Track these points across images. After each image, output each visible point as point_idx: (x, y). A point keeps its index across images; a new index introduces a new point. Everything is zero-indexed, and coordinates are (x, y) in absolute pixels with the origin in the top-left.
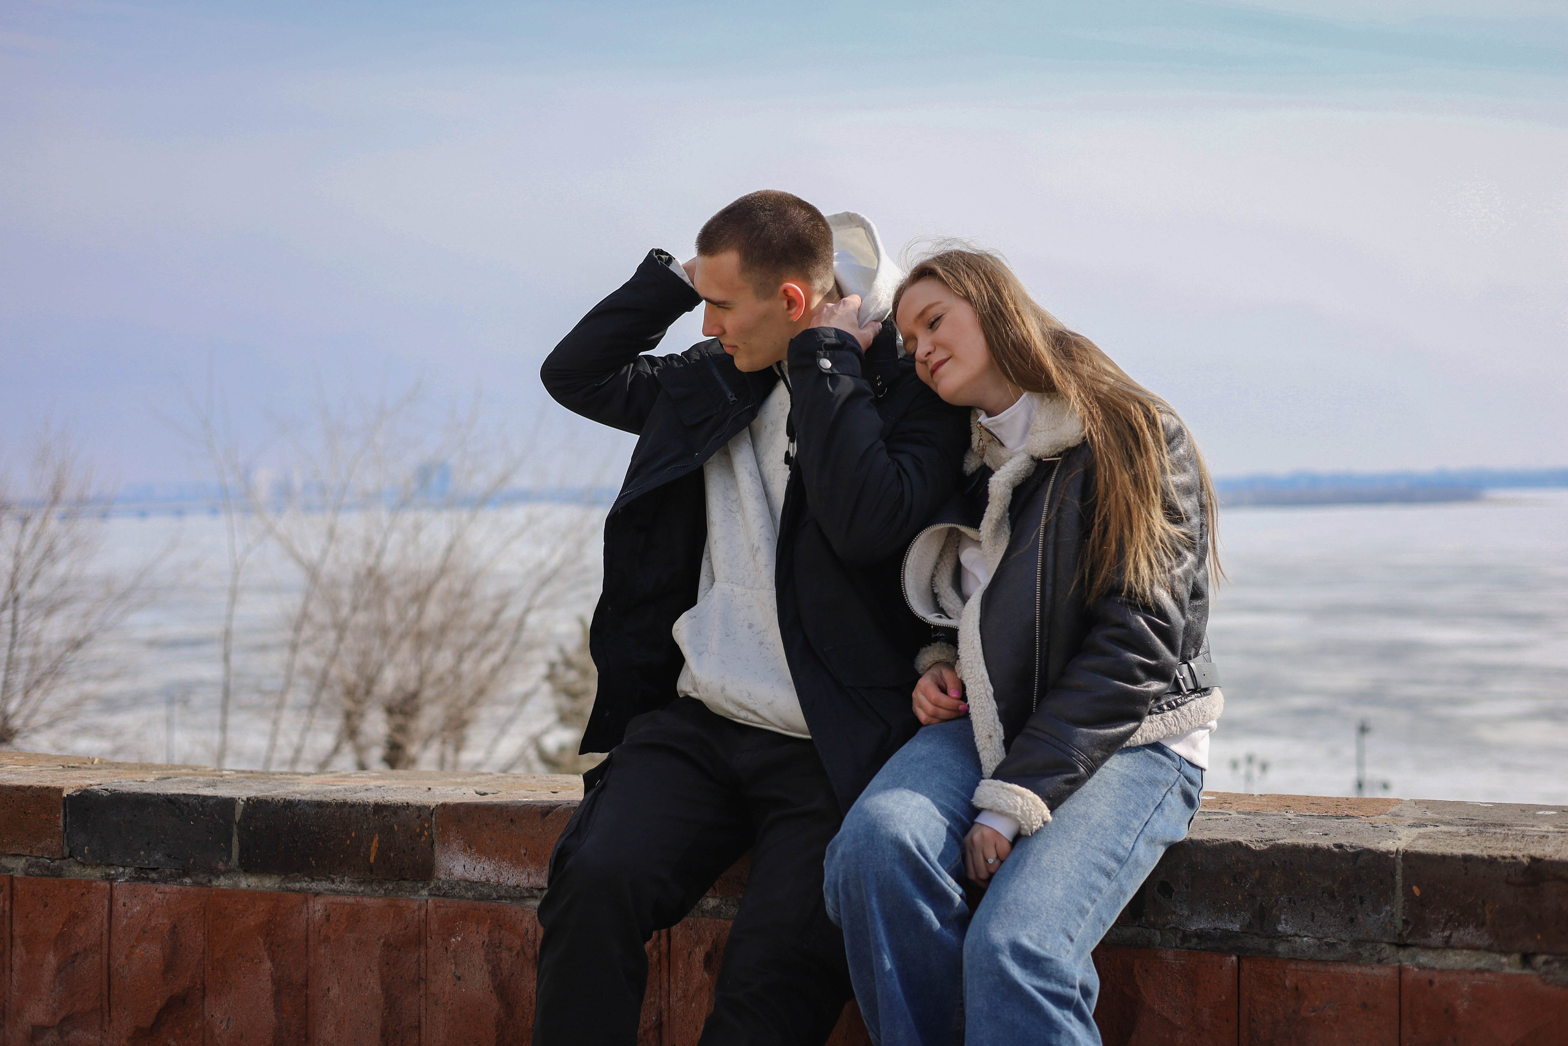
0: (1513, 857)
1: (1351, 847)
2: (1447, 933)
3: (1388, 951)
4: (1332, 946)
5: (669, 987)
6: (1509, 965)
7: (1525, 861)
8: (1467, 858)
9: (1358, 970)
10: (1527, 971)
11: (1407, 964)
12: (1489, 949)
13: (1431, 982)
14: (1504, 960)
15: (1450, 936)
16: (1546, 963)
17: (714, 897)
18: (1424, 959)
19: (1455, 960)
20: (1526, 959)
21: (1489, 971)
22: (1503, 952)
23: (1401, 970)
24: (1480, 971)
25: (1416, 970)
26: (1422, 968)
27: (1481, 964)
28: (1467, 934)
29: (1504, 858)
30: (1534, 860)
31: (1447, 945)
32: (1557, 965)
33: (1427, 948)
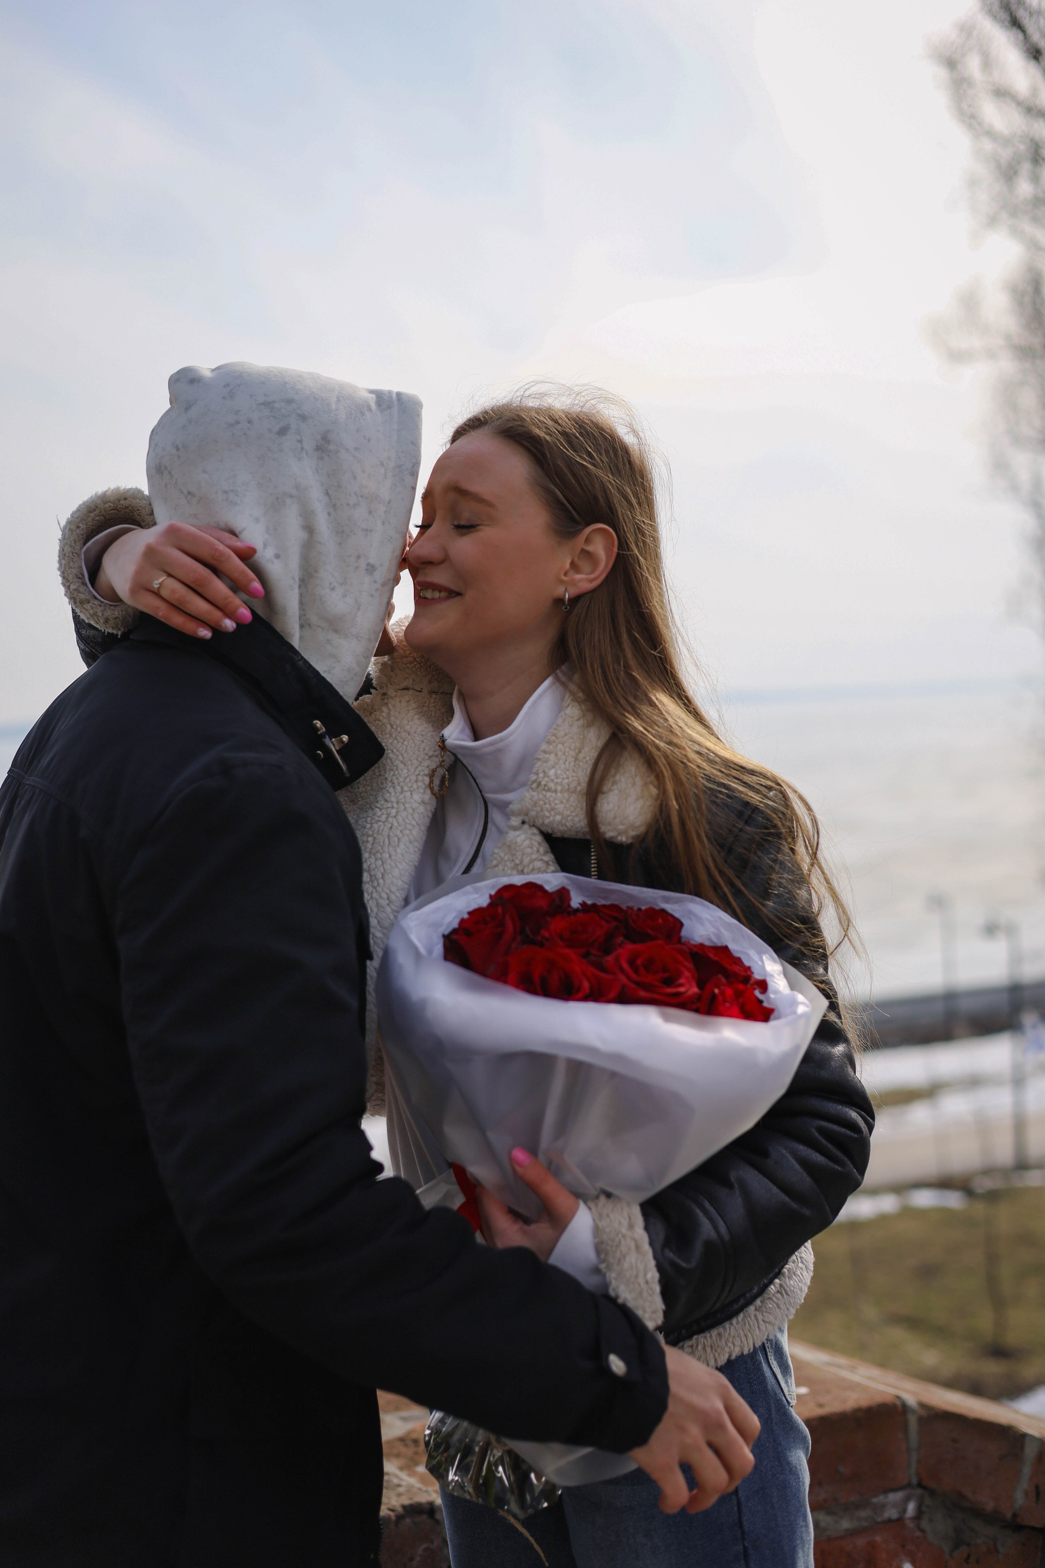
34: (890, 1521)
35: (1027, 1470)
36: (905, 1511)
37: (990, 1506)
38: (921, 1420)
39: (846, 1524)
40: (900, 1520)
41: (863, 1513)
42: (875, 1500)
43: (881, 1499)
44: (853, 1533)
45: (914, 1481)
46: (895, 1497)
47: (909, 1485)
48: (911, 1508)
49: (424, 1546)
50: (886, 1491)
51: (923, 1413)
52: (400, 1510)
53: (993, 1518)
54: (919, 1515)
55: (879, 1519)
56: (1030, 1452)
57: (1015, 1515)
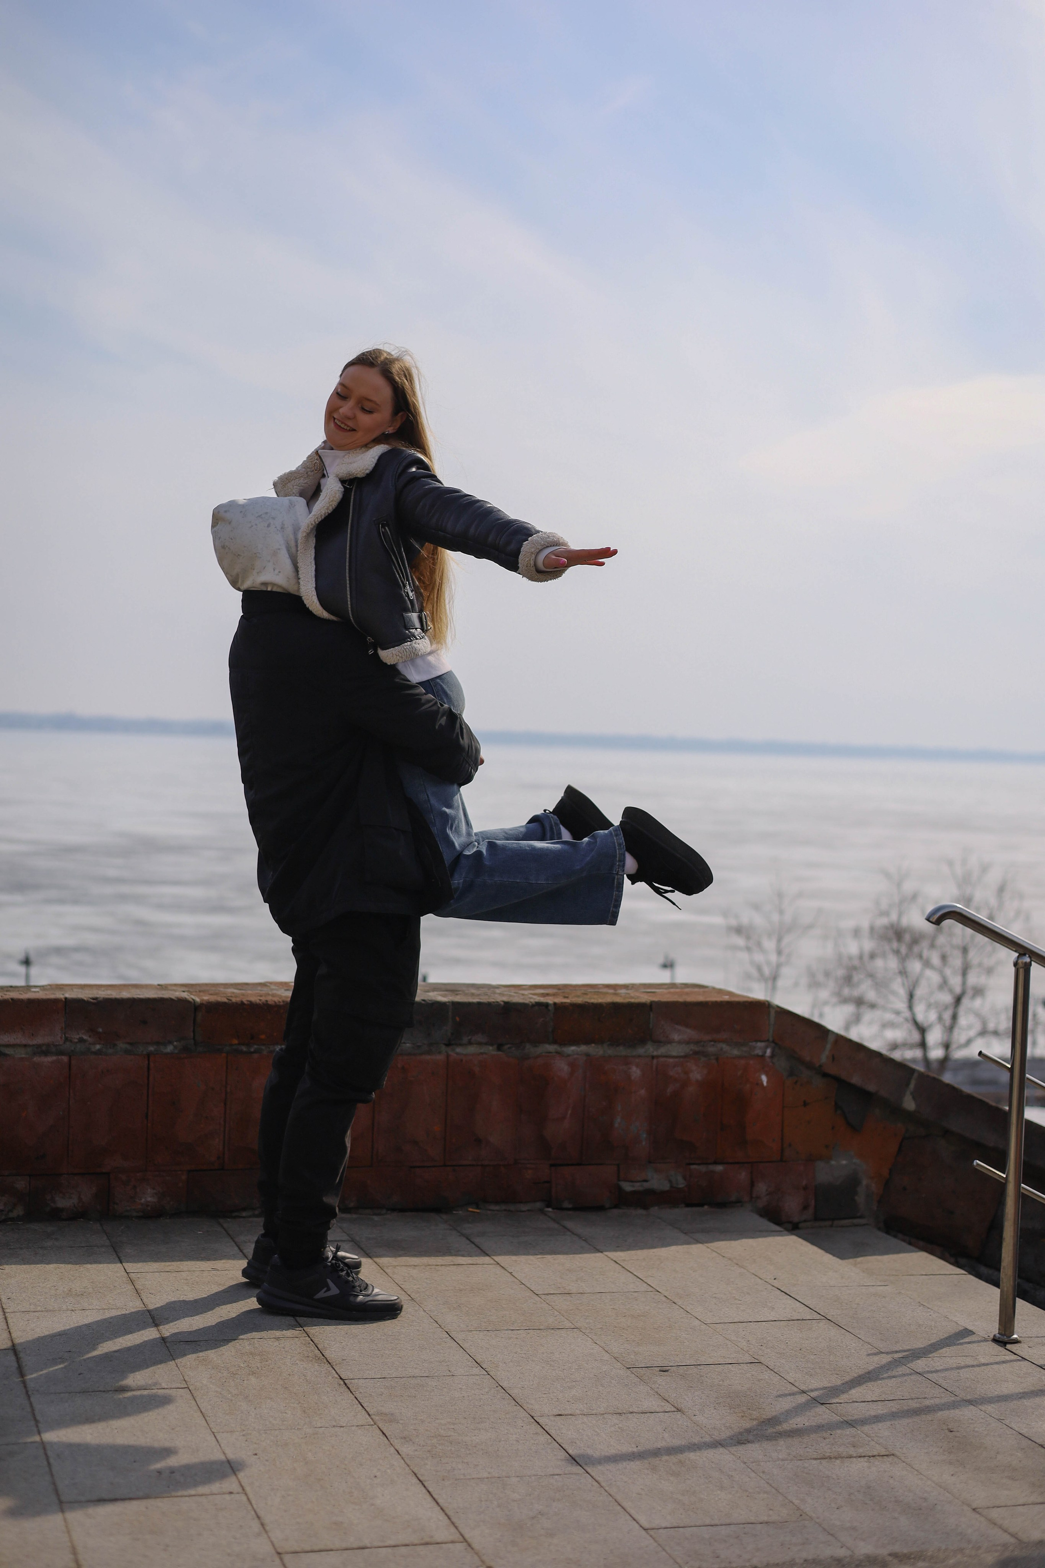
0: (497, 1002)
1: (429, 1001)
2: (469, 1037)
3: (443, 1048)
4: (419, 1047)
5: (69, 1095)
6: (491, 1050)
7: (502, 1003)
8: (479, 1004)
9: (429, 1057)
10: (500, 1053)
11: (451, 1053)
12: (486, 1044)
13: (462, 1060)
14: (491, 1048)
15: (470, 1039)
16: (509, 1048)
17: (99, 1044)
18: (459, 1050)
19: (472, 1049)
20: (500, 1047)
21: (485, 1053)
22: (492, 1045)
23: (448, 1056)
24: (482, 1054)
25: (455, 1055)
26: (457, 1054)
27: (482, 1051)
28: (479, 1038)
29: (494, 1002)
30: (506, 1003)
31: (470, 1043)
32: (514, 1048)
33: (461, 1045)
34: (758, 1056)
35: (829, 1046)
36: (765, 1052)
37: (808, 1059)
38: (776, 1012)
39: (736, 1052)
40: (763, 1056)
41: (745, 1049)
42: (751, 1044)
43: (754, 1044)
44: (740, 1057)
45: (771, 1039)
46: (759, 1044)
47: (768, 1040)
48: (769, 1052)
49: (543, 1019)
50: (756, 1041)
51: (779, 1010)
52: (534, 1003)
53: (810, 1066)
54: (773, 1056)
55: (753, 1053)
56: (831, 1039)
57: (820, 1066)
